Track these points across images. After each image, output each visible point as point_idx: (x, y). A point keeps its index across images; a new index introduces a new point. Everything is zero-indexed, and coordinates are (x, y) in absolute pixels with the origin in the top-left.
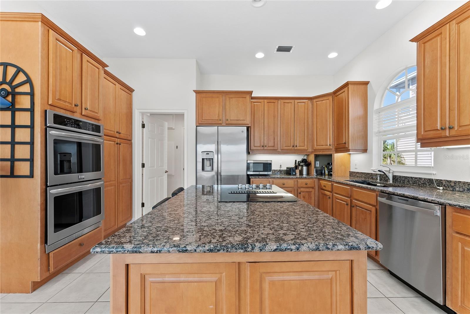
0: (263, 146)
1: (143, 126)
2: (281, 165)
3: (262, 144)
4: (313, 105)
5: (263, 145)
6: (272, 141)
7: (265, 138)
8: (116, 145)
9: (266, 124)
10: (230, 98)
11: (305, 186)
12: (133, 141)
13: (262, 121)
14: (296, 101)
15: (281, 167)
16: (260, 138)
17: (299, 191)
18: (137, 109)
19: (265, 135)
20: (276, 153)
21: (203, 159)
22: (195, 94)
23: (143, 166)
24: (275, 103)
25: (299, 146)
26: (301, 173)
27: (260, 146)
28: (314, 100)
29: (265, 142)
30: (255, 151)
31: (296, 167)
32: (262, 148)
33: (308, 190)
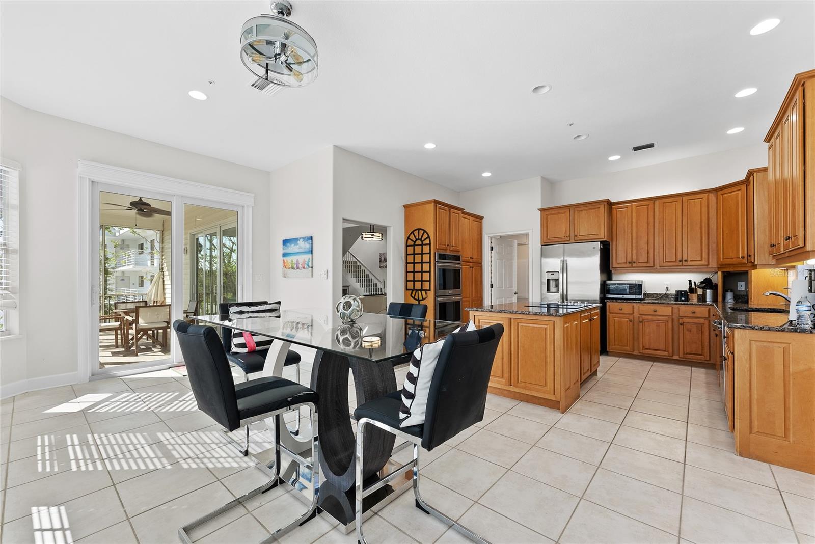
0: (630, 263)
1: (492, 249)
2: (667, 288)
3: (629, 260)
4: (717, 199)
5: (631, 261)
6: (645, 255)
7: (634, 251)
8: (470, 269)
9: (634, 235)
10: (579, 212)
11: (692, 315)
12: (483, 264)
13: (629, 231)
14: (685, 198)
15: (667, 290)
16: (626, 251)
17: (681, 321)
18: (487, 234)
19: (634, 248)
20: (652, 270)
21: (548, 280)
22: (540, 212)
23: (492, 286)
24: (648, 205)
25: (690, 261)
26: (702, 298)
27: (626, 263)
28: (719, 193)
29: (634, 257)
30: (619, 269)
31: (692, 290)
32: (630, 265)
33: (696, 321)
